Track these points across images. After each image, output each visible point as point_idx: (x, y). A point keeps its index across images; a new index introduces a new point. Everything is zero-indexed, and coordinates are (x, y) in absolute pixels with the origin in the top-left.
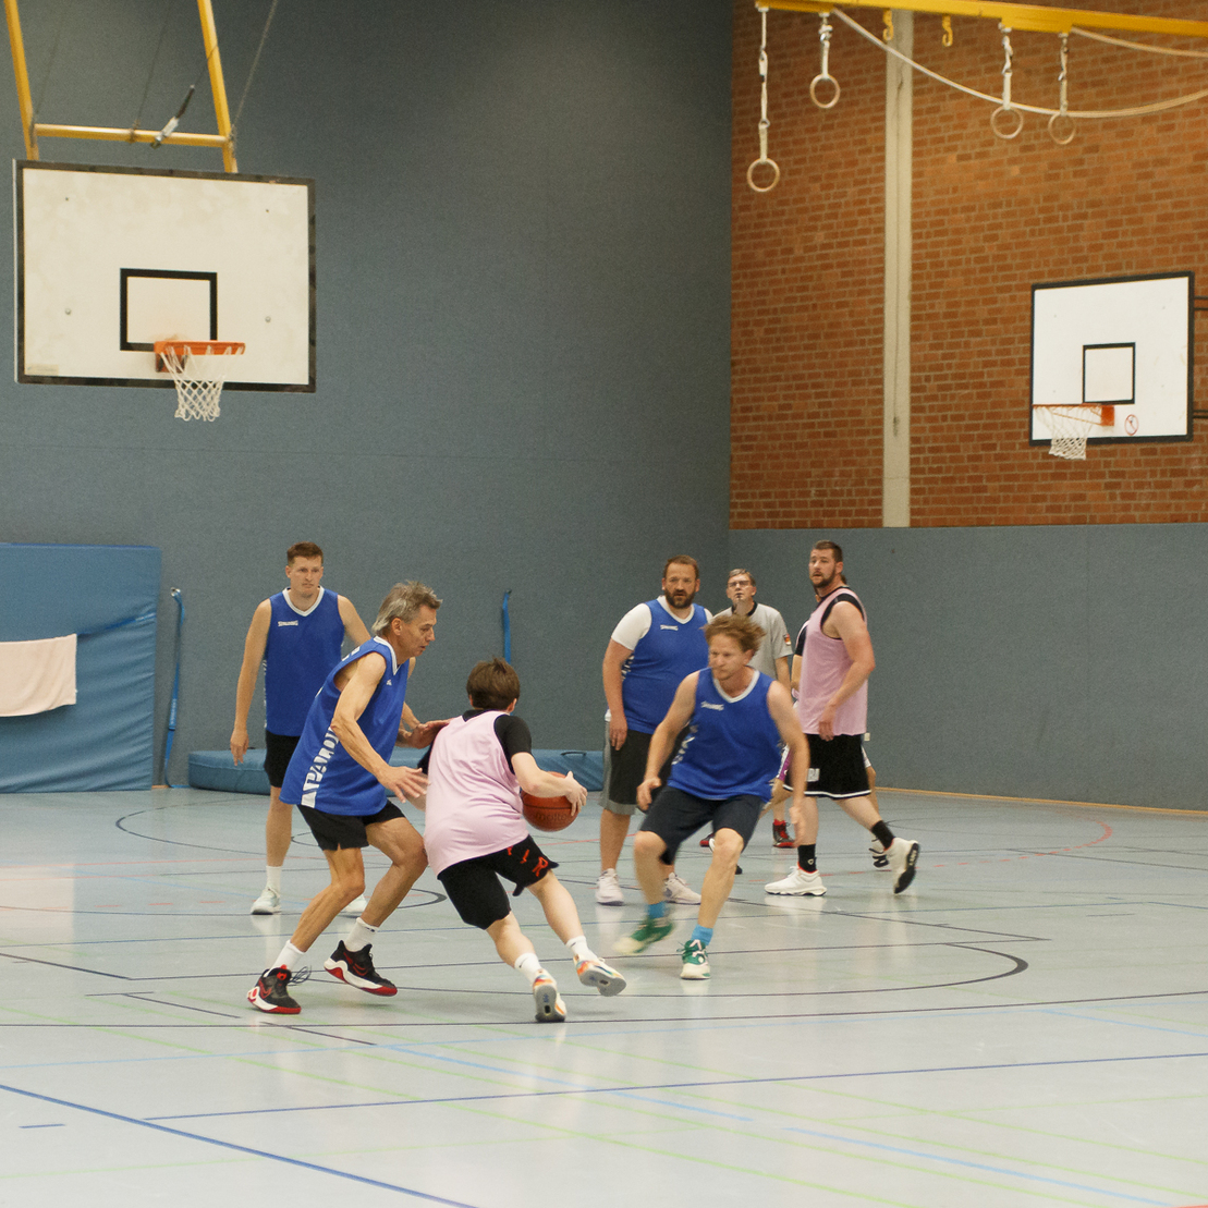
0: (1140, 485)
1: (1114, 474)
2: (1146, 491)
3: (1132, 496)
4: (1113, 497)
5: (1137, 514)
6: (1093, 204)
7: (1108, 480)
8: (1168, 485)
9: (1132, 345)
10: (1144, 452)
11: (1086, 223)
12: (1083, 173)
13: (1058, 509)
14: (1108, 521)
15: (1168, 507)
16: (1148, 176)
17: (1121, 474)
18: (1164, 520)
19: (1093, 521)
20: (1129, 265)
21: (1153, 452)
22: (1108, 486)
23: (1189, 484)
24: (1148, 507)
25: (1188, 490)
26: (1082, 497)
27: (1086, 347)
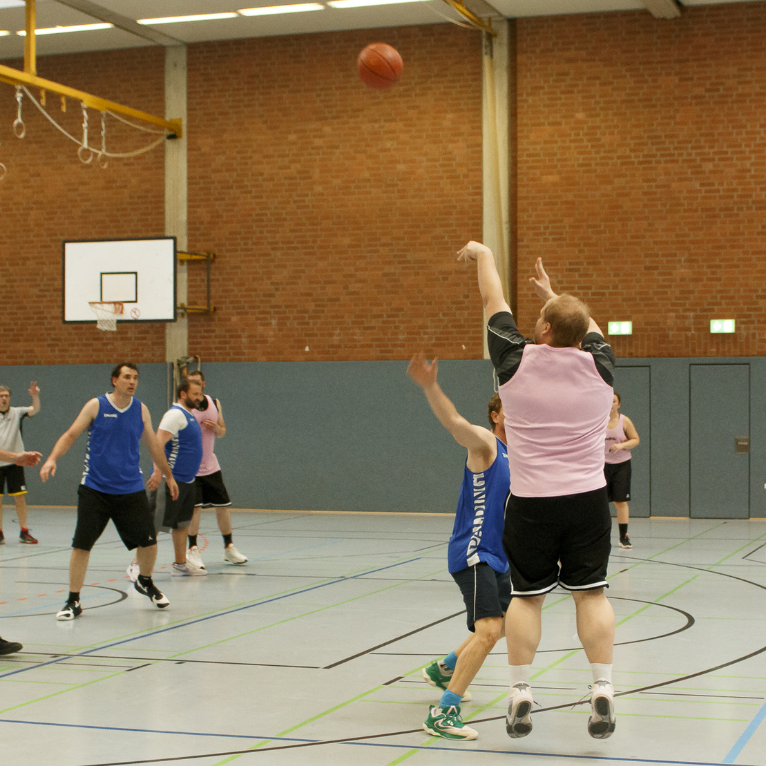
0: (73, 345)
1: (53, 340)
2: (76, 348)
3: (66, 351)
4: (53, 351)
5: (70, 360)
6: (35, 203)
7: (50, 342)
8: (91, 345)
9: (136, 273)
10: (74, 329)
11: (32, 212)
12: (29, 187)
13: (15, 357)
14: (50, 363)
15: (92, 356)
16: (75, 190)
17: (60, 340)
18: (88, 362)
19: (39, 363)
20: (62, 234)
21: (81, 329)
22: (49, 345)
23: (105, 344)
24: (78, 356)
25: (105, 347)
26: (32, 351)
27: (102, 274)
